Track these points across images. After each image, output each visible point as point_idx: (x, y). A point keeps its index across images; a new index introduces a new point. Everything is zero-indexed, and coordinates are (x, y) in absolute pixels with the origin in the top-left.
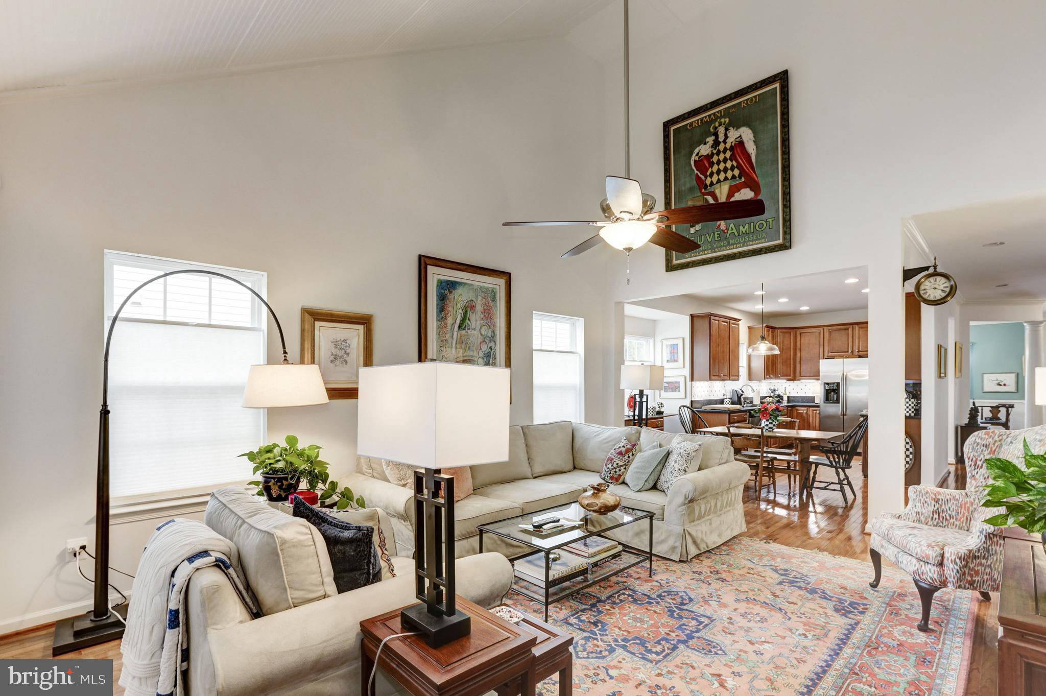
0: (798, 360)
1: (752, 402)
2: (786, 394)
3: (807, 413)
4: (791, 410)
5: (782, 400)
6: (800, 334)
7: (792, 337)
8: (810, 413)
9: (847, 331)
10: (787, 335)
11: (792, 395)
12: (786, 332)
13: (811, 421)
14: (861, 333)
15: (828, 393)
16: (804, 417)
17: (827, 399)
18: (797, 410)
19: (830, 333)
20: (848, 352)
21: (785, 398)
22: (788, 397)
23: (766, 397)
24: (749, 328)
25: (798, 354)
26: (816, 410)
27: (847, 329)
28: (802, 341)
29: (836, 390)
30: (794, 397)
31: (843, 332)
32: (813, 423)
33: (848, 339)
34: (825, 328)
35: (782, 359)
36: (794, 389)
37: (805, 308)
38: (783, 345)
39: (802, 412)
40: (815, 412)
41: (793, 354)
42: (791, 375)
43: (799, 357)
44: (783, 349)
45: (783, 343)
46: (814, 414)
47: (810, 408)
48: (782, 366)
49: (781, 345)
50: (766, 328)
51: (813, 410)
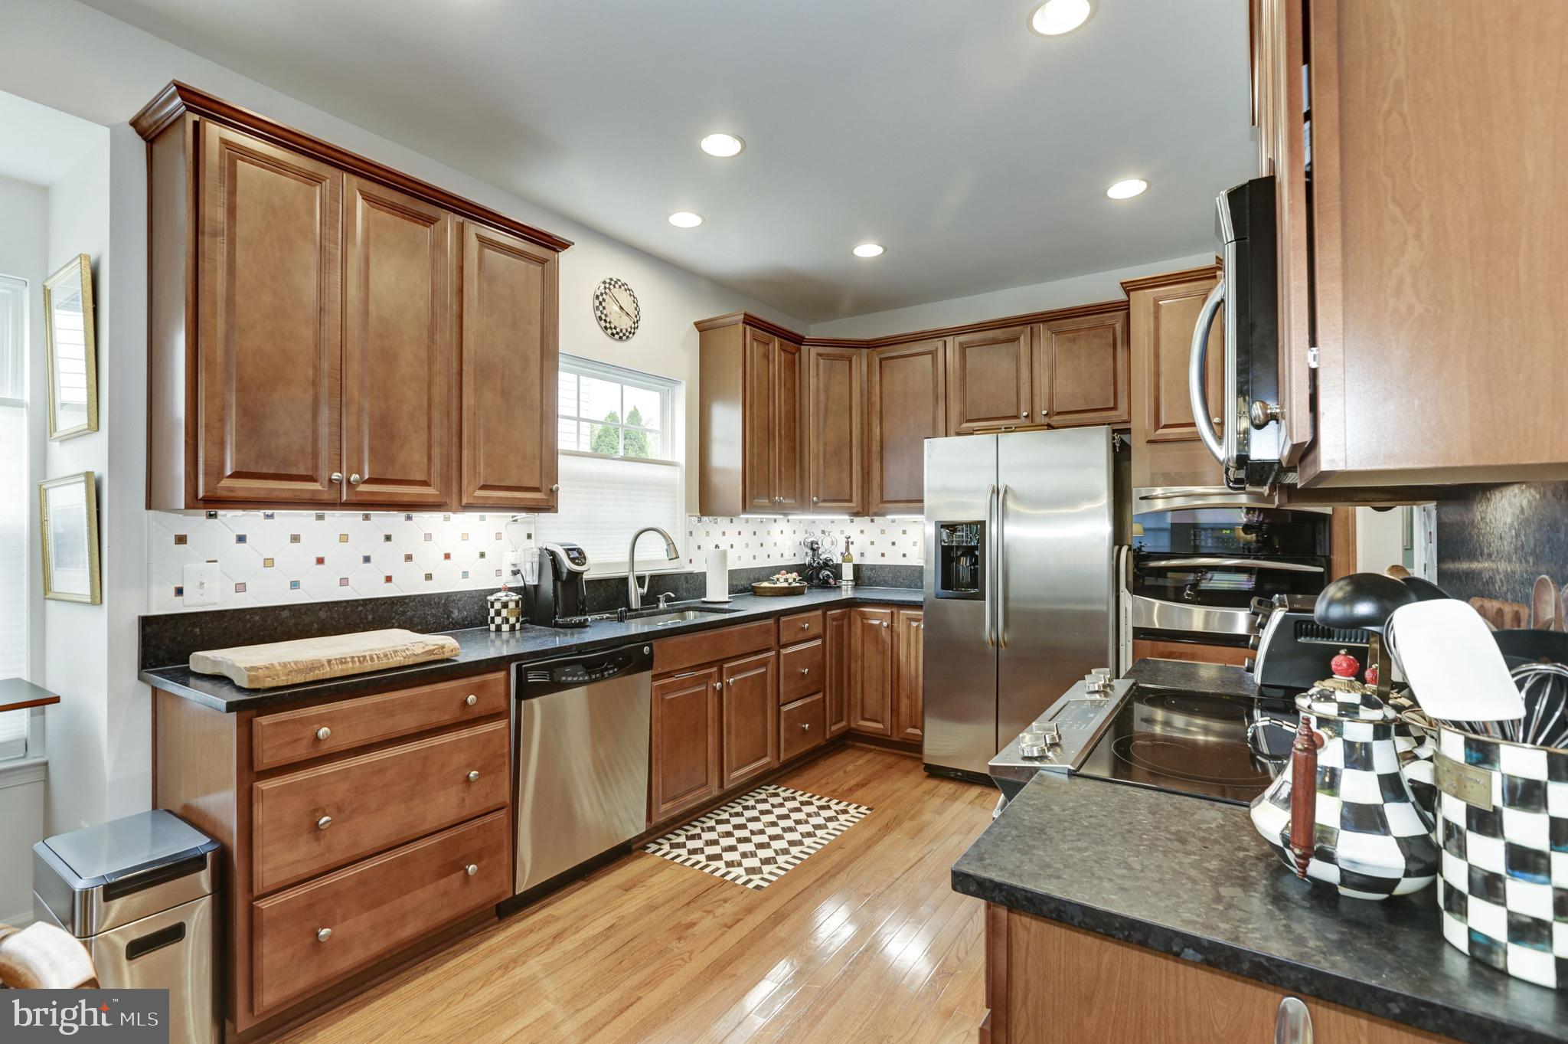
0: (876, 447)
1: (701, 590)
2: (850, 561)
3: (890, 627)
4: (841, 617)
5: (838, 576)
6: (881, 361)
7: (856, 375)
8: (901, 628)
9: (1010, 347)
10: (841, 366)
11: (868, 561)
12: (841, 357)
13: (903, 658)
14: (1055, 350)
15: (948, 556)
16: (884, 642)
17: (948, 579)
18: (863, 616)
19: (963, 348)
20: (1016, 417)
21: (848, 573)
22: (857, 569)
23: (777, 570)
24: (702, 327)
25: (877, 430)
26: (917, 621)
27: (1015, 339)
28: (885, 381)
29: (976, 548)
30: (873, 567)
31: (1002, 348)
32: (908, 663)
33: (1018, 370)
34: (949, 340)
35: (825, 444)
36: (872, 543)
37: (868, 250)
38: (827, 398)
39: (876, 622)
40: (914, 624)
41: (859, 430)
42: (854, 496)
43: (878, 438)
44: (826, 410)
45: (827, 391)
46: (913, 631)
47: (902, 612)
48: (825, 467)
49: (822, 397)
50: (748, 327)
51: (911, 619)
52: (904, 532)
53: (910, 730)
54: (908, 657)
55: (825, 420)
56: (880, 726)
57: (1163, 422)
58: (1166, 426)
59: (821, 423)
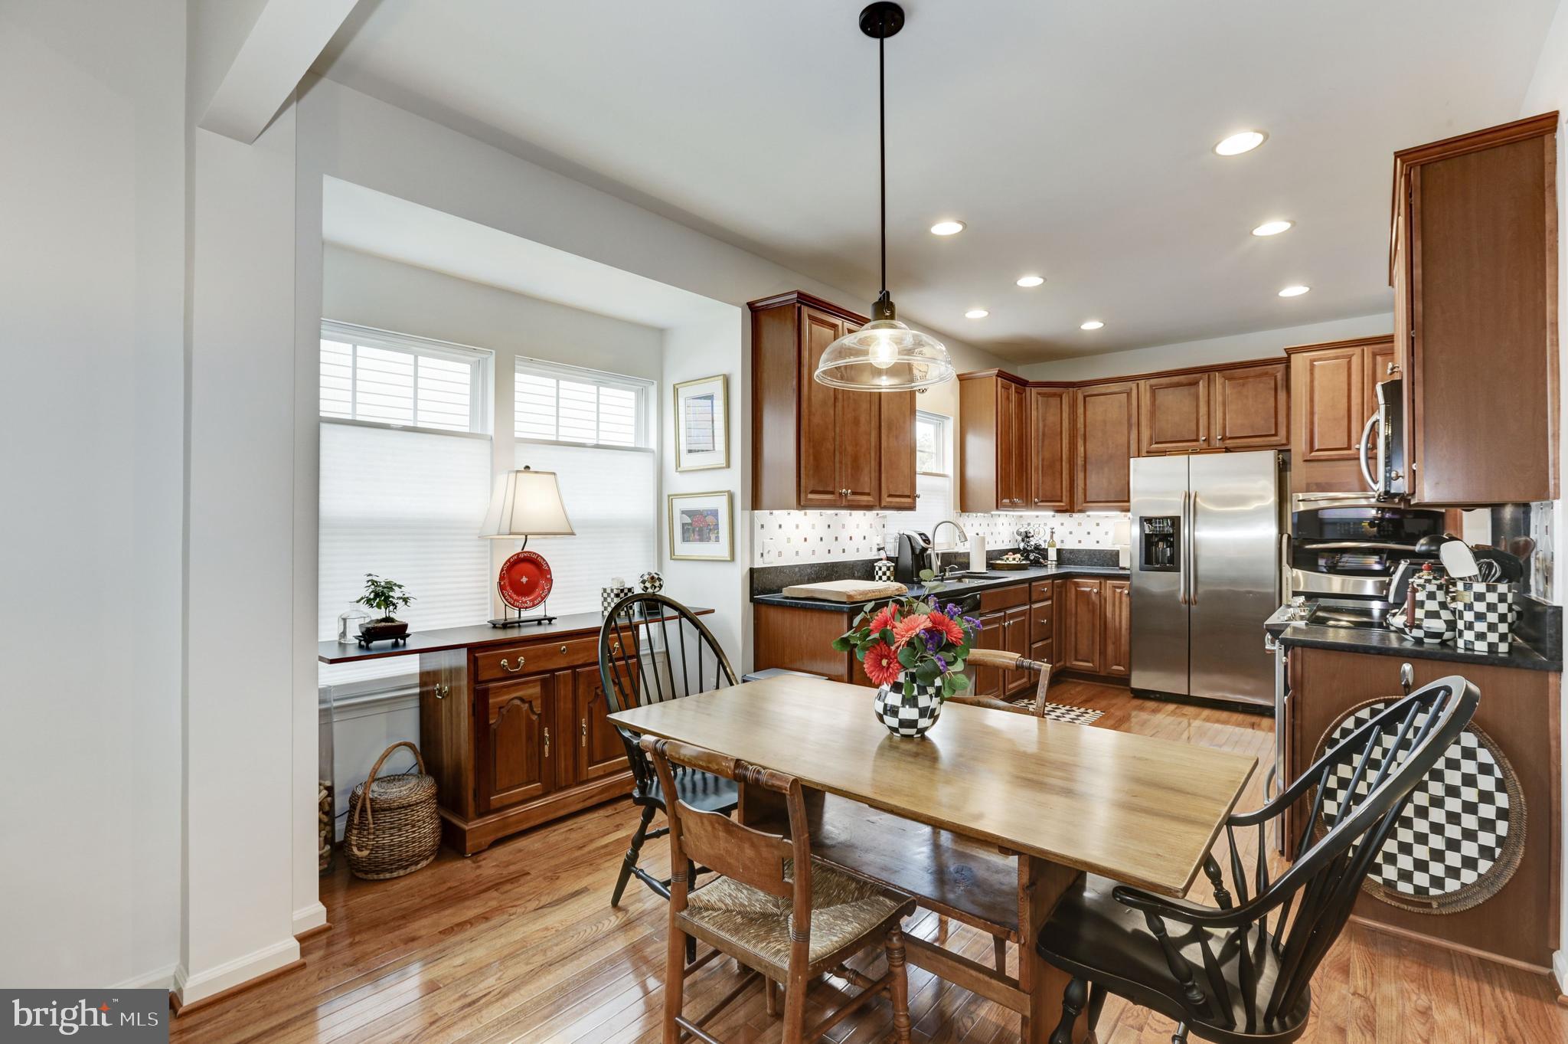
0: (1080, 461)
1: (967, 566)
2: (1054, 546)
3: (1099, 593)
4: (1060, 586)
5: (1046, 557)
6: (1085, 397)
7: (1065, 408)
8: (1108, 593)
9: (1193, 389)
10: (1054, 401)
11: (1068, 546)
12: (1054, 395)
13: (1109, 614)
14: (1228, 391)
15: (1149, 543)
16: (1093, 603)
17: (1149, 558)
18: (1077, 585)
19: (1154, 390)
20: (1197, 440)
21: (1052, 555)
22: (1059, 551)
23: (1006, 552)
24: (962, 379)
25: (1081, 449)
26: (1122, 588)
27: (1195, 383)
28: (1089, 413)
29: (1172, 535)
30: (1072, 551)
31: (1185, 390)
32: (1114, 618)
33: (1197, 406)
34: (1142, 383)
35: (1043, 460)
36: (1071, 533)
37: (1092, 325)
38: (1044, 426)
39: (1088, 589)
40: (1118, 590)
41: (1067, 448)
42: (1064, 498)
43: (1083, 455)
44: (1044, 434)
45: (1044, 420)
46: (1117, 596)
47: (1108, 582)
48: (1043, 476)
49: (1041, 425)
50: (999, 379)
51: (1115, 587)
52: (1098, 525)
53: (1115, 667)
54: (1114, 611)
55: (1043, 442)
56: (1091, 665)
57: (1317, 447)
58: (1318, 450)
59: (1040, 444)
